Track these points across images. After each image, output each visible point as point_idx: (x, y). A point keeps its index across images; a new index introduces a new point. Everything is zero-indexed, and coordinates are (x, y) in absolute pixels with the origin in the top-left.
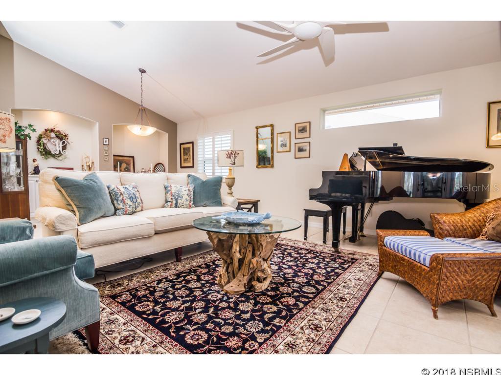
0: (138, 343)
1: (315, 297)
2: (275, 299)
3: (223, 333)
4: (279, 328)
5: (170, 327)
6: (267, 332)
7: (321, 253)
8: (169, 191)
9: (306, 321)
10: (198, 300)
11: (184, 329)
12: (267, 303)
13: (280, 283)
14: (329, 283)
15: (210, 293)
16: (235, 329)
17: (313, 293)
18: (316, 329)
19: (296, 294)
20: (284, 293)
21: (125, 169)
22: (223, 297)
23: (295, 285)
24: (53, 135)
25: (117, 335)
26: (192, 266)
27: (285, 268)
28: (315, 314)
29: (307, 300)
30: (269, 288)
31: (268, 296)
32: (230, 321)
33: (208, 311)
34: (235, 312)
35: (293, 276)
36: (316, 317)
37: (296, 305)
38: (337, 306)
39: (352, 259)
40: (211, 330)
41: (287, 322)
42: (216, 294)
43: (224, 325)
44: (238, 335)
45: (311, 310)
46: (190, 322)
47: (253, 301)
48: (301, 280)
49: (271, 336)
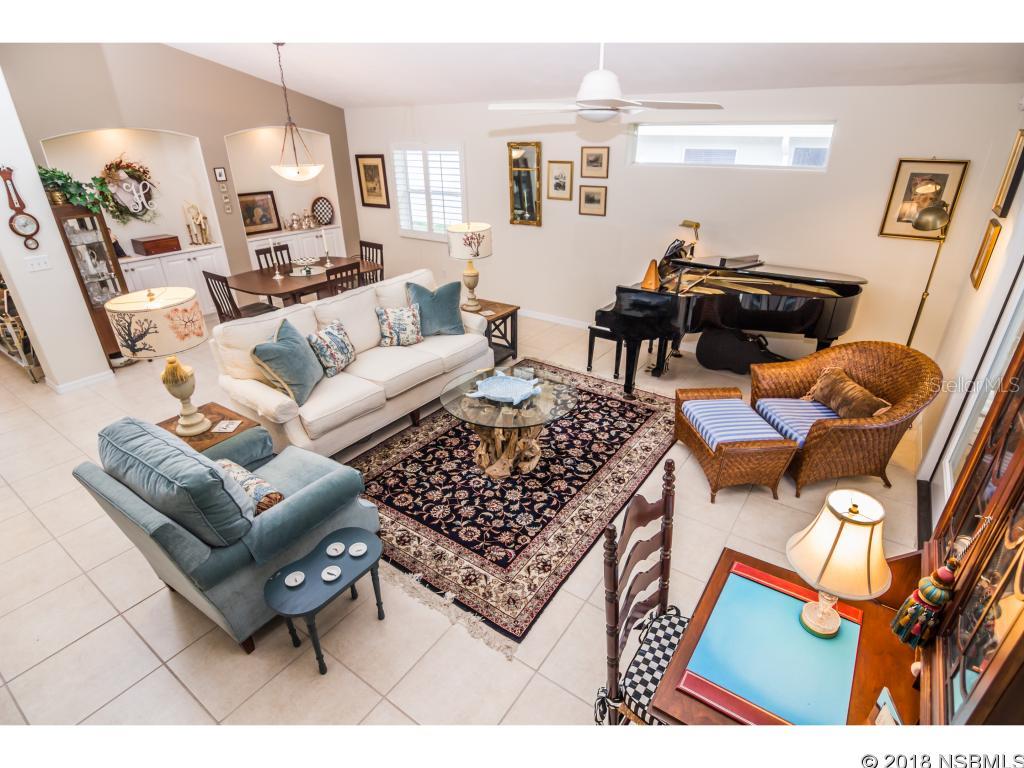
0: (416, 542)
1: (590, 478)
2: (546, 483)
3: (495, 528)
4: (550, 519)
5: (440, 524)
6: (537, 525)
7: (609, 399)
8: (385, 320)
9: (576, 511)
10: (460, 489)
11: (455, 526)
12: (536, 490)
13: (550, 459)
14: (610, 457)
15: (471, 478)
16: (506, 523)
17: (588, 473)
18: (586, 520)
19: (569, 475)
20: (555, 475)
21: (261, 219)
22: (486, 483)
23: (570, 461)
24: (122, 174)
25: (390, 536)
26: (436, 433)
27: (557, 433)
28: (587, 501)
29: (581, 483)
30: (538, 468)
31: (538, 479)
32: (500, 514)
33: (474, 504)
34: (504, 502)
35: (568, 447)
36: (588, 505)
37: (568, 490)
38: (613, 491)
39: (649, 411)
40: (482, 526)
41: (558, 512)
42: (478, 479)
43: (494, 519)
44: (510, 529)
45: (584, 497)
46: (459, 517)
47: (520, 488)
48: (576, 452)
49: (542, 529)
